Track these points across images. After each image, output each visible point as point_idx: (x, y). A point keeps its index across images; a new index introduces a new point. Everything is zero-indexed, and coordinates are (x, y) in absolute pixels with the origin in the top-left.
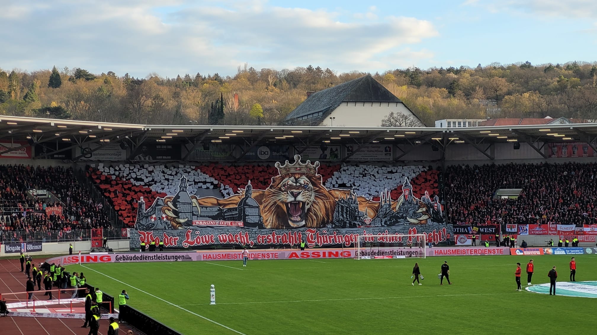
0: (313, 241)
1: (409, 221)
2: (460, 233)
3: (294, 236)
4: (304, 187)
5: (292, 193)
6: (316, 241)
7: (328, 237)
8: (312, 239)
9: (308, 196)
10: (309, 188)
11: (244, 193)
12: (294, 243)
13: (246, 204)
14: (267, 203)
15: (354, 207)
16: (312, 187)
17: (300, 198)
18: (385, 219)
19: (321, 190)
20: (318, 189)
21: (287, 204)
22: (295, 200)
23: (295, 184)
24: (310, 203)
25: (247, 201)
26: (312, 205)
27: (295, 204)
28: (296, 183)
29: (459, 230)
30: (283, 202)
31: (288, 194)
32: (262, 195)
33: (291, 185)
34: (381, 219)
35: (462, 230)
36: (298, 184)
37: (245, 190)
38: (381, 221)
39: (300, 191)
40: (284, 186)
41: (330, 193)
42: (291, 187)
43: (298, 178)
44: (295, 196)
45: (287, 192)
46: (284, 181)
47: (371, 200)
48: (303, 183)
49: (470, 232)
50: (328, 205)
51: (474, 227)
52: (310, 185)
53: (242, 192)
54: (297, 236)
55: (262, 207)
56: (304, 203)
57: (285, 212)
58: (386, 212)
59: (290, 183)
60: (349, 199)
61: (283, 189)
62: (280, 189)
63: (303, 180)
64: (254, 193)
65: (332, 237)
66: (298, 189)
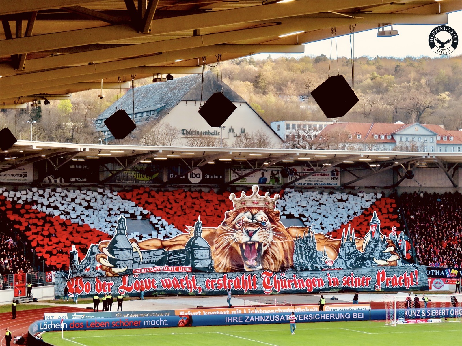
0: (270, 285)
1: (376, 263)
2: (435, 277)
3: (248, 280)
4: (262, 225)
5: (247, 231)
6: (274, 286)
7: (287, 281)
8: (269, 283)
9: (265, 235)
10: (267, 226)
11: (193, 232)
12: (248, 288)
13: (195, 245)
14: (219, 244)
15: (312, 246)
16: (270, 224)
17: (256, 238)
18: (350, 261)
19: (279, 228)
20: (275, 226)
21: (241, 245)
22: (250, 241)
23: (251, 221)
24: (268, 245)
25: (196, 242)
26: (270, 247)
27: (251, 245)
28: (252, 219)
29: (434, 273)
30: (237, 243)
31: (243, 233)
32: (213, 234)
33: (246, 222)
34: (345, 261)
35: (438, 273)
36: (254, 221)
37: (194, 228)
38: (346, 263)
39: (257, 229)
40: (238, 223)
41: (288, 232)
42: (246, 224)
43: (255, 214)
44: (251, 235)
45: (242, 230)
46: (238, 216)
47: (330, 238)
48: (261, 220)
49: (448, 276)
50: (287, 247)
51: (453, 270)
52: (268, 222)
53: (191, 230)
54: (251, 280)
55: (213, 249)
56: (260, 244)
57: (239, 255)
58: (349, 252)
59: (246, 219)
60: (307, 237)
61: (237, 226)
62: (234, 227)
63: (261, 216)
64: (205, 232)
65: (291, 281)
66: (254, 227)
